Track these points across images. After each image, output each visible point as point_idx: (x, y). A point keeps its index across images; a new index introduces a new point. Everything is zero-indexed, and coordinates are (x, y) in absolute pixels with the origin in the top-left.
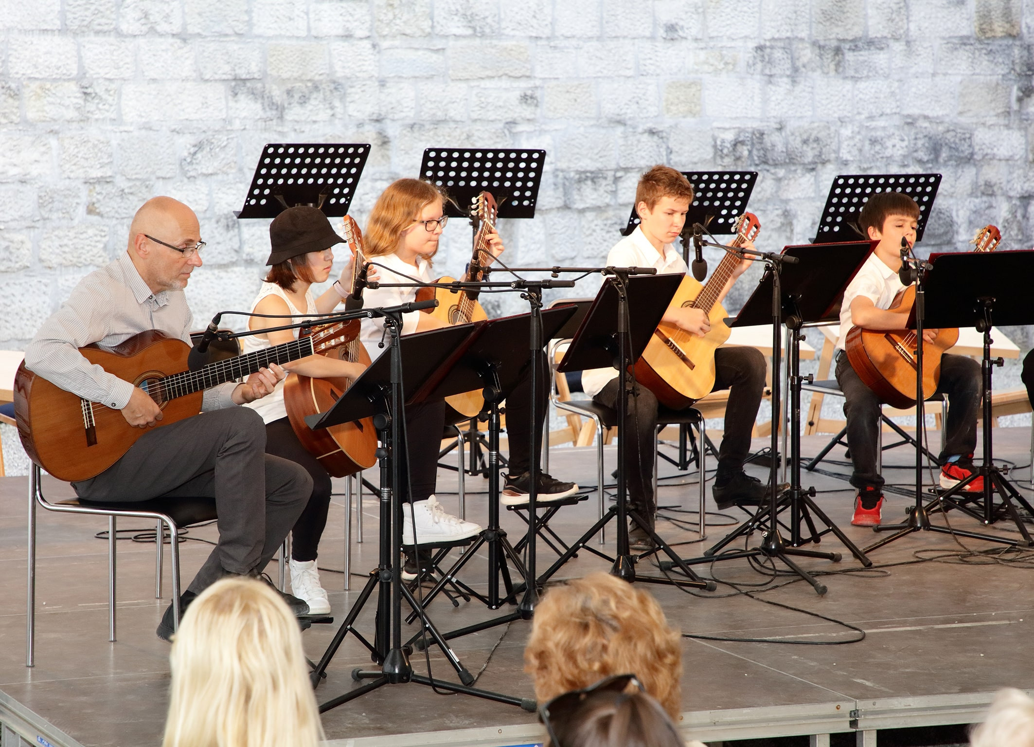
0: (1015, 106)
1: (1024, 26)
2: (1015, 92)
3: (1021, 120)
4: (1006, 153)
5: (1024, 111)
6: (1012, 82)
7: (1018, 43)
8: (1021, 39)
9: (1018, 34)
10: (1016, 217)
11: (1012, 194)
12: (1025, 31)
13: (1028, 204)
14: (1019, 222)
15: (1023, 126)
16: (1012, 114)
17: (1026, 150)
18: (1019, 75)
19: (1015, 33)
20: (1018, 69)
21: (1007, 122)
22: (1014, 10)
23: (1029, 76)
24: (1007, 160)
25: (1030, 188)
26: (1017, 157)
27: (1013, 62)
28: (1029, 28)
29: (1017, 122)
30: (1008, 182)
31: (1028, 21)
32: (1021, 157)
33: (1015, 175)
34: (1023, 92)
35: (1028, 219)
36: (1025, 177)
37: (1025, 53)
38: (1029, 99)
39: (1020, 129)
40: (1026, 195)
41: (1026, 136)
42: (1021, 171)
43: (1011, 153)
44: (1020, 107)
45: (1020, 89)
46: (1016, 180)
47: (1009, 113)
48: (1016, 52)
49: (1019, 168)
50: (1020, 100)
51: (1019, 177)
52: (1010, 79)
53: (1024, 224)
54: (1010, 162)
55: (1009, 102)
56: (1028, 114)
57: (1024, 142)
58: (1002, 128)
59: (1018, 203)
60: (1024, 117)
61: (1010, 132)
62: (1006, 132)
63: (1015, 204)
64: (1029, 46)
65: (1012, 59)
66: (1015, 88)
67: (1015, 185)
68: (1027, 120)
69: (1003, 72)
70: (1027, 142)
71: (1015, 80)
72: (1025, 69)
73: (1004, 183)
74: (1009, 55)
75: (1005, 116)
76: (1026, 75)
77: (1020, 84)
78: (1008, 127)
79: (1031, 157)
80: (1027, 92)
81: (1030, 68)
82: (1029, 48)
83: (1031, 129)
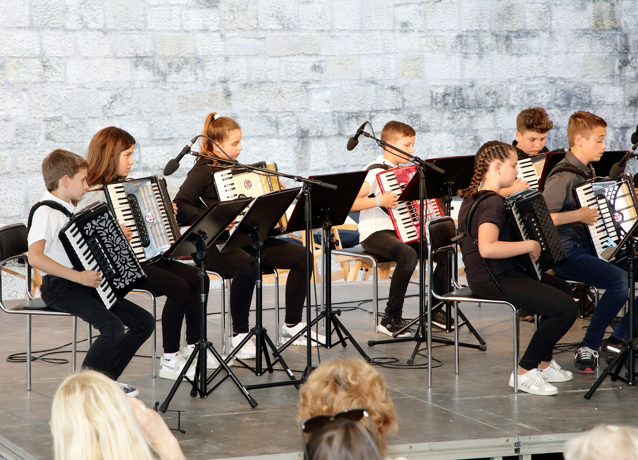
0: (617, 72)
1: (622, 22)
2: (617, 63)
3: (621, 80)
4: (612, 101)
5: (623, 75)
6: (615, 57)
7: (619, 33)
8: (621, 30)
9: (619, 27)
10: (618, 140)
11: (615, 126)
12: (623, 25)
13: (626, 132)
14: (620, 143)
15: (622, 84)
16: (615, 77)
17: (624, 99)
18: (620, 52)
19: (617, 27)
20: (619, 49)
21: (612, 82)
22: (616, 13)
23: (626, 53)
24: (613, 105)
25: (626, 122)
26: (618, 103)
27: (616, 44)
28: (626, 23)
29: (619, 81)
30: (613, 118)
31: (625, 19)
32: (621, 103)
33: (617, 114)
34: (622, 63)
35: (625, 141)
36: (623, 115)
37: (623, 39)
38: (626, 68)
39: (620, 86)
40: (624, 126)
41: (624, 90)
42: (621, 112)
43: (615, 101)
44: (621, 72)
45: (620, 61)
46: (618, 117)
47: (613, 76)
48: (618, 38)
49: (620, 110)
50: (620, 68)
51: (620, 115)
52: (614, 55)
53: (623, 144)
55: (614, 69)
56: (625, 76)
57: (623, 94)
58: (609, 85)
59: (619, 131)
60: (623, 78)
61: (614, 87)
62: (611, 88)
63: (617, 132)
64: (626, 35)
65: (615, 42)
66: (617, 61)
67: (618, 120)
68: (625, 80)
69: (610, 51)
70: (625, 94)
71: (617, 56)
72: (623, 49)
73: (611, 119)
74: (613, 40)
75: (611, 78)
76: (624, 53)
77: (620, 58)
78: (612, 84)
79: (627, 103)
80: (625, 63)
81: (627, 48)
82: (626, 36)
83: (627, 86)
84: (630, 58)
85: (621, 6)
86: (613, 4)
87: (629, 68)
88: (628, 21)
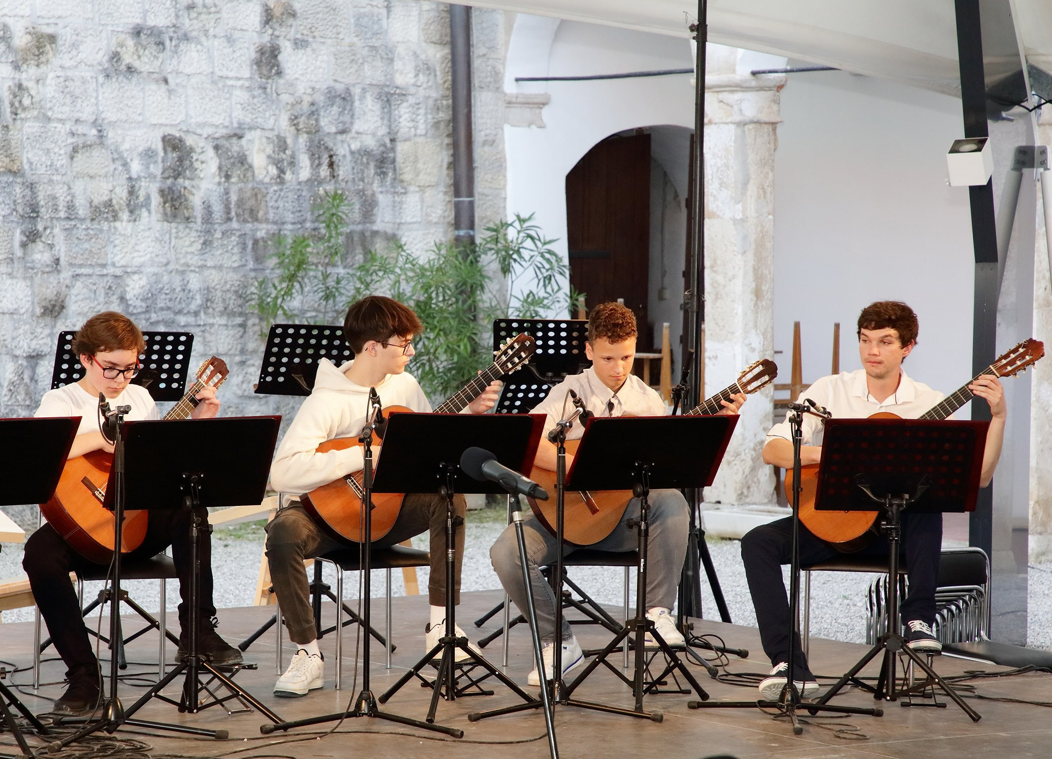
0: (19, 252)
1: (25, 161)
2: (18, 237)
3: (26, 269)
4: (10, 306)
5: (28, 259)
6: (14, 225)
7: (19, 180)
8: (23, 176)
9: (19, 170)
10: (23, 379)
11: (18, 352)
12: (26, 167)
13: (37, 364)
14: (26, 385)
15: (28, 275)
16: (15, 261)
17: (33, 303)
18: (22, 216)
19: (15, 168)
20: (20, 209)
21: (10, 270)
22: (13, 143)
23: (34, 218)
24: (12, 313)
25: (38, 346)
26: (22, 311)
27: (15, 201)
28: (31, 164)
29: (21, 270)
30: (13, 339)
31: (30, 155)
32: (27, 311)
33: (21, 331)
34: (27, 237)
35: (36, 381)
36: (32, 334)
37: (28, 192)
38: (33, 245)
39: (25, 278)
40: (34, 354)
41: (32, 286)
42: (27, 327)
43: (15, 306)
44: (25, 254)
45: (23, 233)
46: (22, 336)
47: (12, 260)
48: (18, 189)
49: (25, 324)
50: (24, 245)
51: (25, 333)
52: (12, 221)
53: (32, 388)
54: (15, 316)
55: (12, 247)
56: (33, 261)
57: (29, 293)
58: (4, 276)
59: (25, 363)
60: (29, 265)
61: (14, 281)
62: (9, 281)
63: (21, 365)
64: (32, 184)
65: (13, 198)
66: (18, 231)
67: (21, 343)
68: (32, 269)
69: (3, 213)
70: (33, 293)
71: (18, 223)
72: (28, 210)
73: (9, 340)
74: (9, 193)
75: (8, 263)
76: (30, 217)
77: (23, 227)
78: (10, 275)
79: (38, 311)
80: (32, 236)
81: (34, 210)
82: (32, 186)
83: (38, 279)
84: (40, 227)
85: (21, 130)
86: (7, 127)
87: (39, 245)
88: (34, 160)
